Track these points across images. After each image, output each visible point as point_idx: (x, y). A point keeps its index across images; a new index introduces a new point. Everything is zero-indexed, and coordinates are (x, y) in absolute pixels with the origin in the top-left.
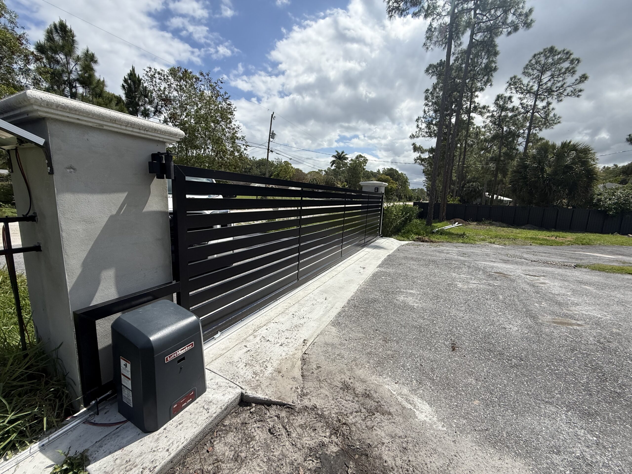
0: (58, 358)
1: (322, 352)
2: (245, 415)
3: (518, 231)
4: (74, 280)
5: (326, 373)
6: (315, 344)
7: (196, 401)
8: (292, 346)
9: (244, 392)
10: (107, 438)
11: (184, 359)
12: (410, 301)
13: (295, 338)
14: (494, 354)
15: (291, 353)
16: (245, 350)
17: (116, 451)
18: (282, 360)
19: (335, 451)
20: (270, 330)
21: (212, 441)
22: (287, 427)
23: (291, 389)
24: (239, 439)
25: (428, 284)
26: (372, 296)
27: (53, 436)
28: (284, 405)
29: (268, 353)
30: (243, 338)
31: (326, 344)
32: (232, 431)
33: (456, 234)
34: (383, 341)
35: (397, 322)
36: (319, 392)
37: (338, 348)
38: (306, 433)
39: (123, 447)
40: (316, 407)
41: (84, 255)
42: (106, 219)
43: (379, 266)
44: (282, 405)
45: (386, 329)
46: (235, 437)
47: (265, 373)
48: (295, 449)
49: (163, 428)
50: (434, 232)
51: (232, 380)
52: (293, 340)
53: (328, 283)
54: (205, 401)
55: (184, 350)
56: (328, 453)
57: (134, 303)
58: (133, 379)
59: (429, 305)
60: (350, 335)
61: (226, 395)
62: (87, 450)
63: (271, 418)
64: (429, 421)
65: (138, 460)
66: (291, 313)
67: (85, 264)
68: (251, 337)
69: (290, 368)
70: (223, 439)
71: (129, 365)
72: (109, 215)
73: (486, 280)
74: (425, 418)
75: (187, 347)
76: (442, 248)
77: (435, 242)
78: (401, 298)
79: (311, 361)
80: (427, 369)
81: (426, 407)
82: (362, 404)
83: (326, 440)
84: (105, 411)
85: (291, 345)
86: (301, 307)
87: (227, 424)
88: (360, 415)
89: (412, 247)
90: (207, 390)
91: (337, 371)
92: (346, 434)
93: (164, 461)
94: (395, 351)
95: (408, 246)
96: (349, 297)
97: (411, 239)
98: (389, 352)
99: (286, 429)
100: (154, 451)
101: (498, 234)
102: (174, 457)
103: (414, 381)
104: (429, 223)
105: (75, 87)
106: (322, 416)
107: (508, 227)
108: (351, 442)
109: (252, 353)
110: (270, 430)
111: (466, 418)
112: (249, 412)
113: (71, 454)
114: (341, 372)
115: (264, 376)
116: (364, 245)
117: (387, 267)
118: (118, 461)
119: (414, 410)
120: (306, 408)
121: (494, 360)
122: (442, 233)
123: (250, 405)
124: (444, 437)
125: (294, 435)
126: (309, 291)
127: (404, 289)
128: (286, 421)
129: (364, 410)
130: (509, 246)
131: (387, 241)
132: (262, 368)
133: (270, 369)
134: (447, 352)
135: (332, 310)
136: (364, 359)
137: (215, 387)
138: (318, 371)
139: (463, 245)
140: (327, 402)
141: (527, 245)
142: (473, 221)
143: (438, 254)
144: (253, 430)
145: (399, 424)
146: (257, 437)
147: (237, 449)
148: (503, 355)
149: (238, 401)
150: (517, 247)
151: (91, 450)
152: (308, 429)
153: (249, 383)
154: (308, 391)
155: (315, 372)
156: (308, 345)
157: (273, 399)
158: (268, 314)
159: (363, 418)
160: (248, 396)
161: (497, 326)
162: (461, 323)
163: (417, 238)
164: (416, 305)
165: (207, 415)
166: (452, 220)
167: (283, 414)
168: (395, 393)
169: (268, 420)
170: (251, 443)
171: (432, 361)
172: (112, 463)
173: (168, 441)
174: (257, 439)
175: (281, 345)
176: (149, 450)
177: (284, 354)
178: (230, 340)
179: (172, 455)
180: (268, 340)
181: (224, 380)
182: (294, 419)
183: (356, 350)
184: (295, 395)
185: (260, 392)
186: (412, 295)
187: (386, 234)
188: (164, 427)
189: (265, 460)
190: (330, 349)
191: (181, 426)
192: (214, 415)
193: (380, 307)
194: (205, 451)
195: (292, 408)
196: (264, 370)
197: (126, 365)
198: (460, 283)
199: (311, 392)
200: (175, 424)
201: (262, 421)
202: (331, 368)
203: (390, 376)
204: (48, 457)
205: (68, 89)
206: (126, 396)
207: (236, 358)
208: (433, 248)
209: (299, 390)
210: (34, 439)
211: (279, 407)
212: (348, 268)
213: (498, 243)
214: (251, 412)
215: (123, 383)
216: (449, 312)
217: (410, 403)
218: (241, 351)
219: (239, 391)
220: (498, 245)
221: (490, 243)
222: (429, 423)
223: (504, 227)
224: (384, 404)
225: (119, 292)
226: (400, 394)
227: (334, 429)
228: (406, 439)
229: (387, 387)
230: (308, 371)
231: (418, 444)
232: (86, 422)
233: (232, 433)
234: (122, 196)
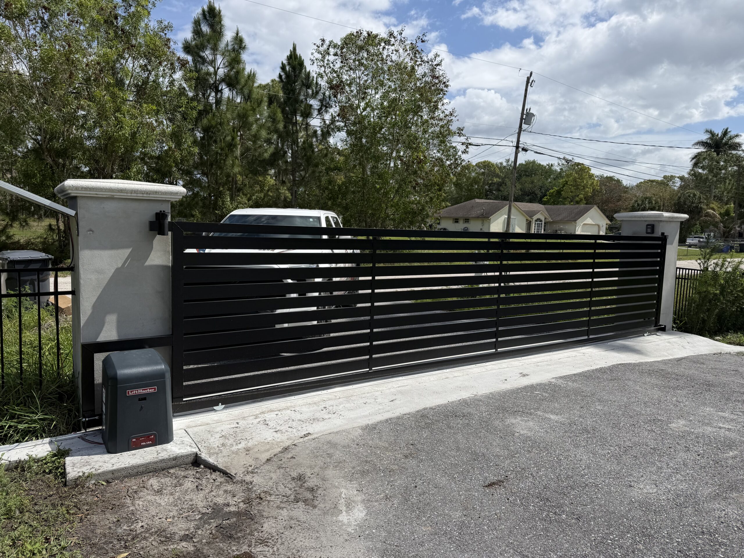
1: (314, 447)
2: (190, 472)
4: (86, 318)
5: (294, 463)
6: (316, 439)
7: (155, 447)
8: (288, 435)
9: (199, 453)
10: (86, 448)
11: (145, 399)
13: (300, 429)
15: (279, 440)
16: (235, 426)
17: (85, 455)
18: (263, 442)
19: (232, 510)
20: (280, 416)
21: (152, 477)
23: (245, 465)
27: (58, 438)
28: (227, 474)
29: (254, 434)
30: (242, 416)
31: (329, 442)
32: (171, 477)
36: (268, 474)
37: (337, 449)
38: (224, 496)
39: (91, 455)
40: (251, 483)
41: (94, 299)
42: (113, 271)
45: (428, 447)
46: (170, 481)
47: (234, 447)
48: (204, 500)
51: (197, 443)
52: (295, 430)
54: (162, 448)
55: (146, 391)
58: (106, 405)
60: (370, 442)
61: (182, 450)
63: (208, 479)
65: (93, 463)
66: (324, 406)
67: (94, 307)
68: (252, 418)
69: (263, 450)
70: (160, 478)
71: (105, 392)
72: (116, 267)
74: (345, 520)
75: (150, 389)
78: (515, 420)
79: (292, 451)
80: (418, 491)
81: (360, 514)
82: (297, 493)
83: (234, 503)
86: (346, 402)
90: (172, 442)
91: (307, 465)
92: (254, 504)
93: (107, 469)
94: (403, 467)
96: (432, 405)
98: (393, 467)
103: (382, 495)
105: (221, 91)
106: (249, 489)
108: (251, 510)
109: (238, 429)
110: (198, 485)
112: (196, 471)
113: (62, 449)
114: (311, 467)
115: (230, 449)
119: (344, 512)
120: (243, 481)
123: (199, 466)
124: (341, 535)
126: (381, 389)
127: (544, 412)
128: (218, 484)
129: (293, 497)
132: (235, 443)
133: (241, 446)
134: (476, 485)
135: (384, 414)
136: (353, 464)
137: (179, 443)
138: (288, 460)
140: (266, 482)
144: (187, 482)
145: (312, 514)
146: (185, 486)
147: (164, 487)
149: (191, 459)
151: (74, 450)
152: (229, 494)
153: (210, 448)
154: (259, 471)
155: (285, 460)
156: (307, 438)
157: (220, 466)
159: (283, 501)
160: (200, 458)
164: (524, 432)
165: (155, 456)
167: (220, 480)
168: (344, 496)
169: (204, 480)
170: (177, 487)
172: (80, 460)
173: (117, 461)
175: (276, 431)
176: (103, 461)
177: (270, 439)
178: (229, 415)
179: (114, 468)
180: (267, 424)
181: (191, 441)
182: (225, 485)
183: (355, 455)
184: (244, 470)
185: (213, 458)
188: (122, 453)
189: (176, 498)
190: (326, 447)
191: (133, 456)
194: (141, 480)
200: (130, 454)
201: (199, 478)
202: (305, 461)
203: (360, 484)
204: (50, 446)
207: (218, 429)
209: (251, 468)
210: (48, 436)
211: (221, 474)
212: (494, 371)
215: (103, 410)
217: (347, 507)
218: (229, 426)
222: (343, 524)
224: (320, 500)
225: (119, 336)
226: (349, 498)
227: (249, 499)
228: (301, 524)
229: (343, 490)
230: (279, 458)
231: (308, 529)
232: (80, 437)
234: (126, 252)
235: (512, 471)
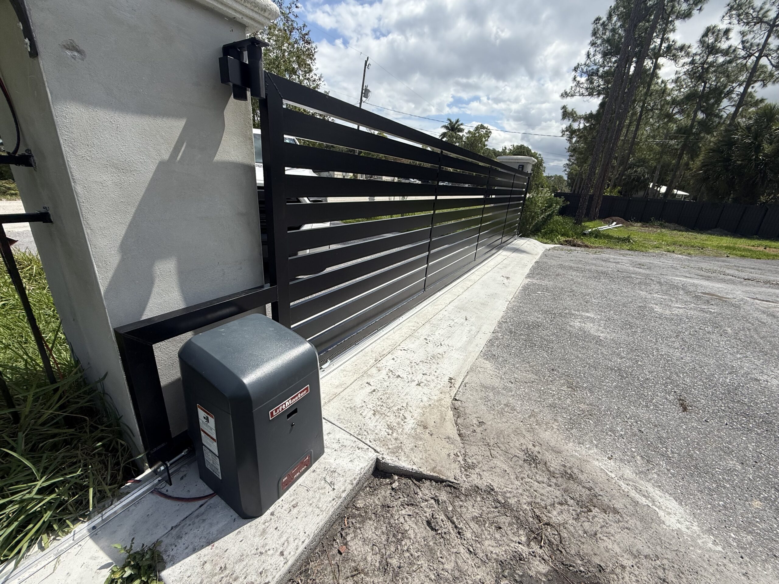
0: (104, 393)
1: (481, 399)
2: (384, 493)
3: (704, 237)
4: (110, 274)
5: (494, 433)
6: (467, 385)
7: (312, 469)
8: (435, 387)
9: (380, 457)
10: (188, 522)
11: (295, 411)
12: (592, 328)
13: (436, 374)
14: (755, 421)
15: (436, 398)
16: (369, 389)
17: (202, 547)
18: (425, 407)
19: (544, 571)
20: (399, 361)
21: (344, 534)
22: (455, 519)
23: (449, 455)
24: (383, 533)
25: (609, 305)
26: (531, 319)
27: (108, 512)
28: (442, 481)
29: (402, 396)
30: (362, 371)
31: (484, 387)
32: (370, 519)
33: (616, 238)
34: (568, 387)
35: (581, 359)
36: (491, 464)
37: (503, 394)
38: (485, 532)
39: (213, 542)
40: (493, 490)
41: (121, 231)
42: (152, 168)
43: (528, 276)
44: (439, 481)
45: (568, 369)
46: (376, 528)
47: (405, 427)
48: (477, 560)
49: (269, 512)
50: (585, 234)
51: (360, 437)
52: (433, 378)
53: (463, 296)
54: (325, 469)
55: (296, 398)
56: (532, 573)
57: (210, 316)
58: (219, 441)
59: (622, 336)
60: (516, 376)
61: (356, 462)
62: (158, 543)
63: (427, 501)
64: (687, 531)
65: (238, 568)
66: (423, 338)
67: (125, 248)
68: (374, 370)
69: (439, 421)
70: (358, 531)
71: (212, 421)
72: (157, 158)
73: (695, 304)
74: (679, 525)
75: (301, 393)
76: (605, 256)
77: (591, 247)
78: (577, 324)
79: (467, 411)
80: (652, 437)
81: (673, 504)
82: (566, 491)
83: (524, 550)
84: (181, 475)
85: (432, 385)
86: (435, 329)
87: (362, 506)
88: (569, 511)
89: (563, 253)
90: (326, 450)
91: (510, 430)
92: (555, 543)
93: (279, 574)
94: (591, 404)
95: (556, 251)
96: (499, 318)
97: (557, 242)
98: (582, 406)
99: (453, 523)
100: (261, 553)
101: (676, 239)
102: (293, 565)
103: (638, 457)
104: (578, 222)
106: (505, 506)
107: (687, 231)
108: (566, 558)
109: (379, 394)
110: (429, 523)
111: (750, 532)
112: (389, 487)
113: (137, 548)
114: (517, 432)
115: (405, 431)
116: (499, 247)
117: (540, 279)
118: (208, 567)
119: (654, 507)
120: (477, 489)
121: (759, 431)
122: (597, 235)
123: (390, 477)
124: (725, 565)
125: (468, 534)
126: (440, 307)
127: (575, 311)
128: (450, 509)
129: (572, 501)
130: (695, 256)
131: (528, 242)
132: (399, 420)
133: (410, 423)
134: (677, 413)
135: (479, 336)
136: (547, 415)
137: (336, 446)
138: (481, 429)
139: (630, 252)
140: (509, 482)
141: (723, 257)
142: (637, 221)
143: (604, 263)
144: (402, 520)
145: (637, 531)
146: (411, 533)
147: (383, 551)
148: (770, 423)
149: (372, 470)
150: (708, 259)
151: (166, 541)
152: (487, 525)
153: (384, 442)
154: (475, 461)
155: (478, 430)
156: (457, 386)
157: (425, 471)
158: (391, 337)
159: (575, 517)
160: (386, 464)
161: (742, 376)
162: (683, 368)
163: (566, 241)
164: (602, 335)
165: (333, 494)
166: (607, 219)
167: (443, 496)
168: (613, 476)
169: (423, 505)
170: (403, 543)
171: (656, 426)
172: (199, 569)
173: (280, 537)
174: (412, 536)
175: (419, 385)
176: (254, 551)
177: (425, 399)
178: (345, 373)
179: (290, 563)
180: (399, 376)
181: (348, 436)
182: (461, 506)
183: (530, 399)
184: (456, 465)
185: (403, 459)
186: (593, 320)
187: (525, 234)
188: (271, 509)
189: (433, 577)
190: (491, 394)
191: (295, 511)
192: (344, 495)
193: (548, 336)
194: (335, 551)
195: (454, 488)
196: (402, 423)
197: (207, 419)
198: (657, 307)
199: (479, 463)
200: (286, 506)
201: (412, 505)
202: (500, 425)
203: (597, 446)
204: (102, 549)
206: (211, 462)
207: (358, 402)
208: (592, 256)
209: (460, 459)
210: (81, 516)
211: (434, 483)
212: (486, 277)
213: (680, 252)
214: (393, 489)
215: (203, 442)
216: (658, 349)
217: (644, 496)
218: (364, 391)
219: (373, 455)
220: (680, 254)
221: (669, 251)
222: (688, 536)
223: (682, 231)
224: (601, 493)
225: (185, 299)
226: (622, 477)
227: (533, 532)
228: (658, 562)
229: (596, 463)
230: (467, 428)
231: (683, 573)
232: (155, 491)
233: (371, 522)
234: (176, 126)
235: (666, 383)
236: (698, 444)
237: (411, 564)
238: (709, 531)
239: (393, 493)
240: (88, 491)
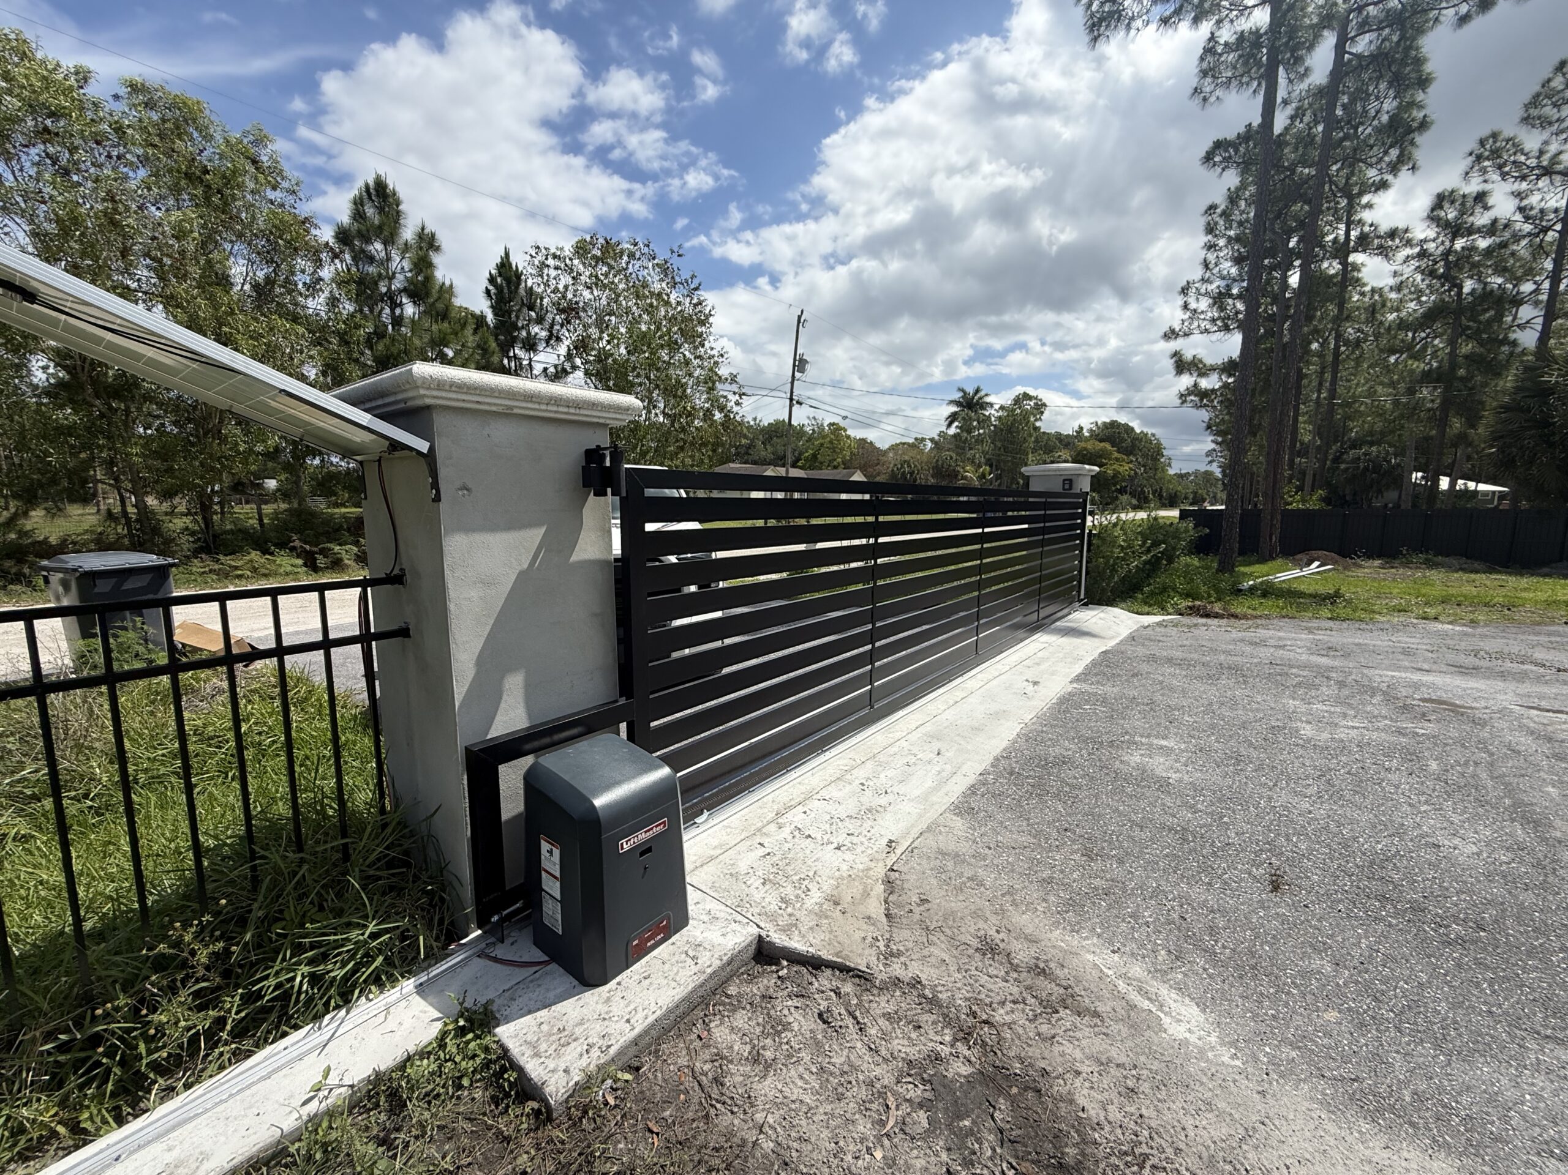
0: (430, 836)
1: (932, 869)
2: (767, 982)
3: (1524, 582)
4: (465, 689)
5: (940, 914)
6: (915, 851)
7: (670, 941)
8: (863, 852)
9: (764, 934)
10: (521, 986)
11: (649, 850)
12: (1159, 765)
13: (868, 835)
14: (1395, 907)
15: (861, 867)
16: (762, 851)
17: (539, 1010)
18: (842, 878)
19: (965, 1073)
20: (813, 815)
21: (707, 1020)
22: (858, 1013)
23: (864, 939)
24: (758, 1024)
25: (1213, 727)
26: (1054, 751)
27: (435, 971)
28: (849, 970)
29: (809, 862)
30: (753, 828)
31: (942, 853)
32: (743, 1009)
33: (1311, 595)
34: (1083, 855)
35: (1120, 814)
36: (926, 952)
37: (969, 864)
38: (898, 1031)
39: (550, 1005)
40: (919, 982)
42: (513, 578)
43: (1077, 679)
44: (845, 969)
45: (1093, 829)
46: (749, 1019)
47: (806, 901)
48: (877, 1058)
49: (615, 981)
50: (1241, 590)
51: (739, 909)
52: (864, 839)
53: (944, 716)
54: (688, 942)
55: (651, 832)
56: (950, 1075)
57: (557, 737)
58: (564, 880)
59: (1214, 777)
60: (1000, 838)
61: (729, 936)
62: (490, 1002)
63: (823, 992)
64: (1197, 1041)
65: (578, 1031)
66: (857, 782)
67: (480, 662)
68: (773, 827)
69: (859, 896)
70: (726, 1019)
71: (557, 852)
72: (520, 568)
74: (1188, 1035)
75: (656, 826)
76: (1262, 633)
77: (1245, 617)
78: (1135, 758)
79: (905, 886)
80: (1198, 927)
81: (1191, 1012)
82: (1029, 988)
83: (945, 1051)
84: (511, 940)
85: (859, 849)
86: (880, 769)
87: (734, 993)
88: (1023, 1011)
89: (1173, 631)
90: (691, 921)
91: (967, 912)
92: (990, 1043)
93: (624, 1038)
94: (1112, 880)
95: (1163, 630)
96: (997, 752)
97: (1171, 610)
98: (1097, 882)
99: (855, 1018)
100: (604, 1019)
101: (1451, 591)
102: (640, 1036)
103: (1163, 952)
104: (1227, 566)
105: (401, 305)
106: (934, 1002)
107: (1491, 570)
108: (1001, 1060)
109: (775, 859)
110: (820, 1015)
111: (1299, 1048)
112: (775, 975)
113: (468, 1004)
114: (977, 914)
115: (805, 906)
116: (1036, 627)
117: (1098, 682)
118: (545, 1027)
119: (1159, 1013)
120: (897, 982)
121: (1394, 922)
122: (1267, 591)
123: (777, 963)
124: (1235, 1081)
125: (873, 1031)
126: (898, 735)
127: (1142, 736)
128: (854, 1001)
129: (1033, 1000)
130: (1486, 625)
131: (1102, 615)
132: (800, 892)
133: (816, 896)
134: (1259, 893)
135: (953, 780)
136: (1034, 893)
137: (706, 918)
138: (922, 908)
139: (1331, 624)
140: (945, 974)
141: (1553, 623)
142: (1370, 556)
143: (1248, 649)
144: (786, 1012)
145: (1119, 1038)
146: (795, 1026)
147: (756, 1042)
148: (1423, 911)
149: (752, 950)
150: (1514, 630)
151: (498, 1002)
152: (901, 1023)
153: (772, 918)
154: (902, 948)
155: (917, 910)
156: (899, 852)
157: (825, 955)
158: (806, 781)
159: (1031, 1017)
160: (771, 944)
161: (1411, 840)
162: (1303, 827)
163: (1191, 608)
164: (1174, 776)
165: (695, 969)
166: (1299, 556)
167: (848, 988)
168: (1110, 972)
169: (816, 996)
170: (783, 1035)
171: (1212, 911)
172: (536, 1029)
173: (627, 1005)
174: (796, 1029)
175: (838, 848)
176: (596, 1017)
177: (844, 867)
178: (729, 830)
179: (637, 1031)
180: (809, 836)
181: (723, 907)
182: (871, 1001)
183: (1013, 871)
184: (873, 951)
185: (796, 938)
186: (1166, 751)
187: (1098, 598)
188: (618, 979)
189: (814, 1070)
190: (950, 865)
191: (647, 982)
192: (709, 971)
193: (1075, 778)
194: (694, 1037)
195: (866, 979)
196: (803, 896)
197: (551, 852)
198: (1308, 727)
199: (907, 950)
200: (636, 977)
201: (803, 996)
202: (953, 904)
203: (1099, 936)
204: (431, 1004)
205: (387, 310)
206: (551, 913)
207: (743, 867)
208: (1235, 634)
209: (881, 944)
210: (406, 972)
211: (837, 973)
212: (995, 682)
213: (1451, 619)
214: (779, 977)
215: (544, 887)
216: (1270, 798)
217: (1149, 999)
218: (753, 854)
219: (755, 931)
220: (1450, 623)
221: (1424, 618)
222: (1196, 1047)
223: (1477, 572)
224: (1083, 993)
225: (530, 716)
226: (1124, 976)
227: (962, 1031)
228: (1134, 1072)
229: (1090, 957)
230: (900, 906)
231: (1165, 1085)
232: (481, 955)
233: (744, 1012)
234: (536, 535)
235: (1261, 850)
236: (1274, 937)
237: (790, 1056)
238: (1234, 1044)
239: (779, 983)
240: (418, 939)
